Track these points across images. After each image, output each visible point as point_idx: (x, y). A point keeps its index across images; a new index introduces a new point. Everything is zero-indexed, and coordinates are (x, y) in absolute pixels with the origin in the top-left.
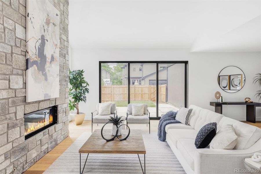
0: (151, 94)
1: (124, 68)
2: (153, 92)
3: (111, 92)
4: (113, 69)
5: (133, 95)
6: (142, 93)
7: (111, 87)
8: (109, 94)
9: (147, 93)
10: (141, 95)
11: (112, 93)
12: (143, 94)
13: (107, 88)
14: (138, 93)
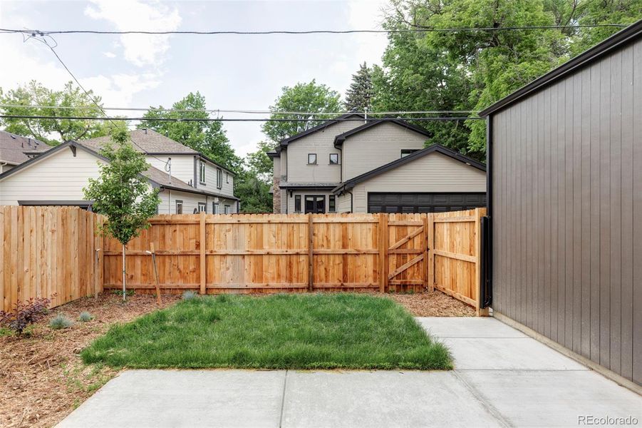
0: (387, 256)
1: (279, 157)
2: (398, 244)
3: (198, 246)
4: (247, 161)
5: (302, 258)
6: (343, 251)
7: (198, 224)
8: (184, 255)
9: (370, 248)
10: (338, 260)
11: (203, 252)
12: (350, 258)
13: (178, 227)
14: (329, 251)
